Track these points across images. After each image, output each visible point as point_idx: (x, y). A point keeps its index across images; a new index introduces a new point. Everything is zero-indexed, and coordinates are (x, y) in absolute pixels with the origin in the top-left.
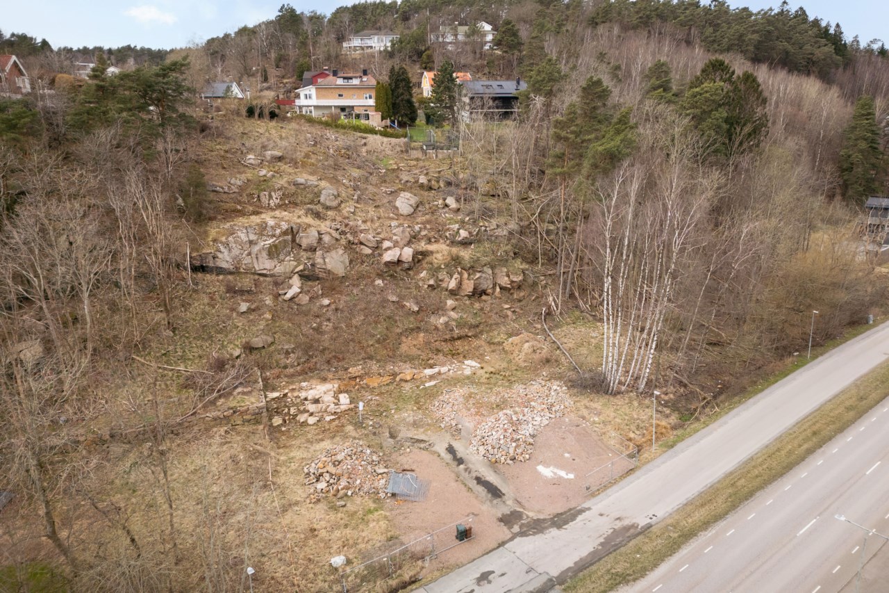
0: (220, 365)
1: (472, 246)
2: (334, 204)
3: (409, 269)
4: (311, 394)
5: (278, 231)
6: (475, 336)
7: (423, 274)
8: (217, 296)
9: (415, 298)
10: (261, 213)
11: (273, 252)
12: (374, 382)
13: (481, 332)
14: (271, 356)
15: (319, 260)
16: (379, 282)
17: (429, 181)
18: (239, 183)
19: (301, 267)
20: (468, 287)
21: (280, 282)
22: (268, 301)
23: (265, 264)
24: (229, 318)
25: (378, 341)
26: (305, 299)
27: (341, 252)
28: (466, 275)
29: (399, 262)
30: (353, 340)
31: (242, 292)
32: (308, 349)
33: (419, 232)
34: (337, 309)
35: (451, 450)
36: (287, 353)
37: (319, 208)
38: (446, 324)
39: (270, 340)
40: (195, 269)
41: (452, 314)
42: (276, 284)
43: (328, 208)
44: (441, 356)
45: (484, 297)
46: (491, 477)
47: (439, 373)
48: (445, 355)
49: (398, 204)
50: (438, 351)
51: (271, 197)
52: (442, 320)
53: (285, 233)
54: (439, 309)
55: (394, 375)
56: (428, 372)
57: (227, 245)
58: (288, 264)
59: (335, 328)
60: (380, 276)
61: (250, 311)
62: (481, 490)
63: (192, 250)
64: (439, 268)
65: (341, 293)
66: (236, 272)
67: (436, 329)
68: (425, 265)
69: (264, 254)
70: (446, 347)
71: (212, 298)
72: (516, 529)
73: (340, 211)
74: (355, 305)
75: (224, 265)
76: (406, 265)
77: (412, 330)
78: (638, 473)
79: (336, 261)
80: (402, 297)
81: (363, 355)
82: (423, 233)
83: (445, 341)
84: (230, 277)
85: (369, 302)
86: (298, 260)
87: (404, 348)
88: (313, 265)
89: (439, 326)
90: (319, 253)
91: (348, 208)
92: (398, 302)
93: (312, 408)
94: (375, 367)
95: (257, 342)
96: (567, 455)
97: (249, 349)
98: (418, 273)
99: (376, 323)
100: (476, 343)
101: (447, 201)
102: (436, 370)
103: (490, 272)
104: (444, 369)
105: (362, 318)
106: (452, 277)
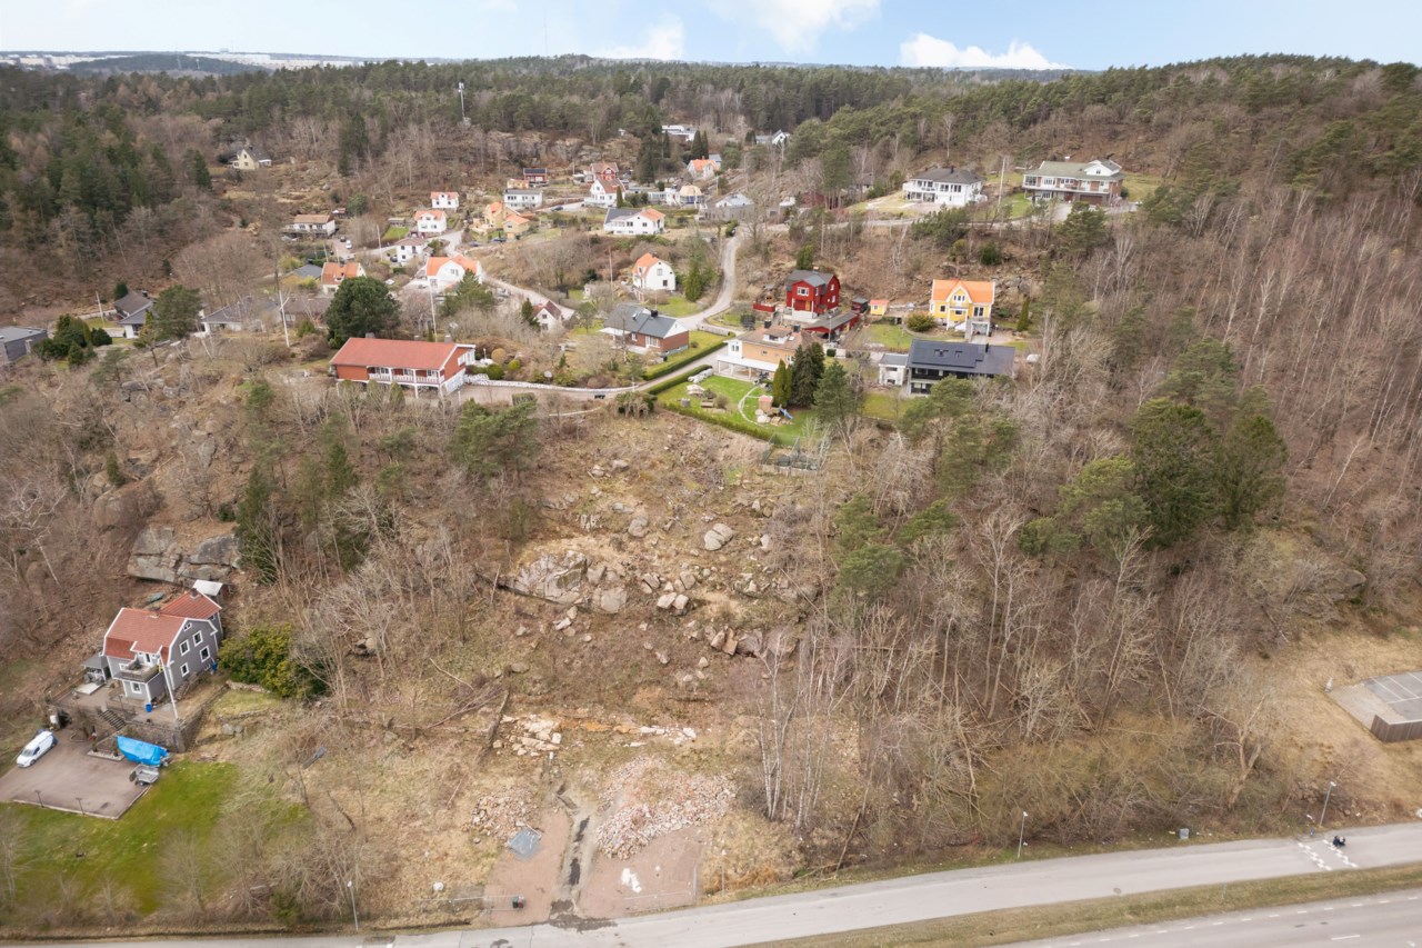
0: (481, 682)
1: (755, 602)
2: (640, 534)
3: (682, 615)
4: (532, 727)
5: (572, 563)
6: (712, 702)
7: (691, 624)
8: (507, 616)
9: (671, 648)
10: (572, 537)
11: (562, 582)
12: (593, 727)
13: (720, 700)
14: (522, 683)
15: (596, 597)
16: (644, 626)
17: (762, 507)
18: (572, 500)
19: (580, 601)
20: (731, 647)
21: (558, 612)
22: (542, 628)
23: (553, 592)
24: (507, 639)
25: (615, 687)
26: (571, 632)
27: (620, 590)
28: (731, 634)
29: (672, 607)
30: (593, 681)
31: (525, 616)
32: (553, 681)
33: (707, 577)
34: (594, 647)
35: (584, 824)
36: (535, 682)
37: (625, 538)
38: (688, 683)
39: (526, 668)
40: (500, 587)
41: (700, 674)
42: (556, 612)
43: (632, 538)
44: (667, 716)
45: (749, 659)
46: (584, 865)
47: (654, 734)
48: (672, 715)
49: (707, 538)
50: (668, 709)
51: (588, 519)
52: (688, 677)
53: (577, 566)
54: (689, 665)
55: (613, 724)
56: (645, 729)
57: (528, 571)
58: (573, 595)
59: (583, 667)
60: (649, 619)
61: (525, 635)
62: (568, 870)
63: (502, 572)
64: (708, 621)
65: (605, 630)
66: (529, 596)
67: (676, 685)
68: (698, 615)
69: (554, 584)
70: (677, 707)
71: (503, 617)
72: (554, 917)
73: (642, 542)
74: (612, 646)
75: (521, 588)
76: (678, 612)
77: (651, 682)
78: (687, 911)
79: (611, 600)
80: (657, 646)
81: (596, 698)
82: (711, 579)
83: (680, 700)
84: (523, 599)
85: (625, 645)
86: (581, 592)
87: (637, 699)
88: (590, 601)
89: (680, 684)
90: (598, 590)
91: (651, 540)
92: (651, 651)
93: (525, 740)
94: (600, 711)
95: (517, 667)
96: (658, 868)
97: (510, 672)
98: (689, 621)
99: (623, 667)
100: (710, 709)
101: (762, 540)
102: (652, 730)
103: (760, 635)
104: (660, 731)
105: (612, 660)
106: (717, 632)
